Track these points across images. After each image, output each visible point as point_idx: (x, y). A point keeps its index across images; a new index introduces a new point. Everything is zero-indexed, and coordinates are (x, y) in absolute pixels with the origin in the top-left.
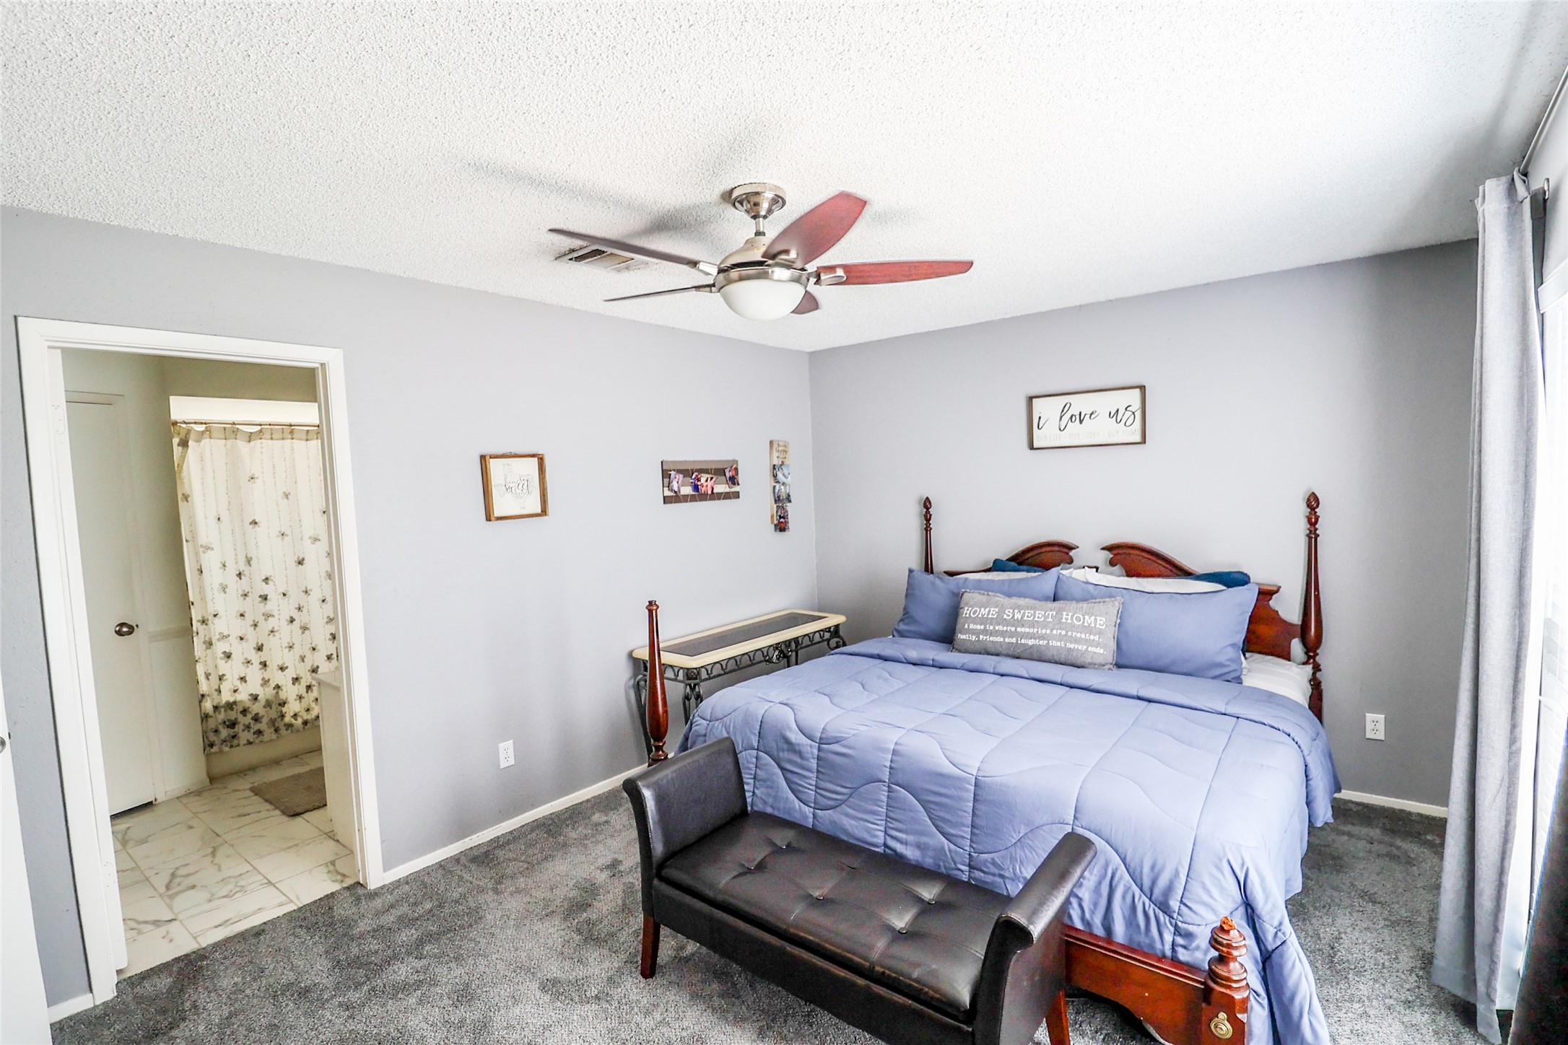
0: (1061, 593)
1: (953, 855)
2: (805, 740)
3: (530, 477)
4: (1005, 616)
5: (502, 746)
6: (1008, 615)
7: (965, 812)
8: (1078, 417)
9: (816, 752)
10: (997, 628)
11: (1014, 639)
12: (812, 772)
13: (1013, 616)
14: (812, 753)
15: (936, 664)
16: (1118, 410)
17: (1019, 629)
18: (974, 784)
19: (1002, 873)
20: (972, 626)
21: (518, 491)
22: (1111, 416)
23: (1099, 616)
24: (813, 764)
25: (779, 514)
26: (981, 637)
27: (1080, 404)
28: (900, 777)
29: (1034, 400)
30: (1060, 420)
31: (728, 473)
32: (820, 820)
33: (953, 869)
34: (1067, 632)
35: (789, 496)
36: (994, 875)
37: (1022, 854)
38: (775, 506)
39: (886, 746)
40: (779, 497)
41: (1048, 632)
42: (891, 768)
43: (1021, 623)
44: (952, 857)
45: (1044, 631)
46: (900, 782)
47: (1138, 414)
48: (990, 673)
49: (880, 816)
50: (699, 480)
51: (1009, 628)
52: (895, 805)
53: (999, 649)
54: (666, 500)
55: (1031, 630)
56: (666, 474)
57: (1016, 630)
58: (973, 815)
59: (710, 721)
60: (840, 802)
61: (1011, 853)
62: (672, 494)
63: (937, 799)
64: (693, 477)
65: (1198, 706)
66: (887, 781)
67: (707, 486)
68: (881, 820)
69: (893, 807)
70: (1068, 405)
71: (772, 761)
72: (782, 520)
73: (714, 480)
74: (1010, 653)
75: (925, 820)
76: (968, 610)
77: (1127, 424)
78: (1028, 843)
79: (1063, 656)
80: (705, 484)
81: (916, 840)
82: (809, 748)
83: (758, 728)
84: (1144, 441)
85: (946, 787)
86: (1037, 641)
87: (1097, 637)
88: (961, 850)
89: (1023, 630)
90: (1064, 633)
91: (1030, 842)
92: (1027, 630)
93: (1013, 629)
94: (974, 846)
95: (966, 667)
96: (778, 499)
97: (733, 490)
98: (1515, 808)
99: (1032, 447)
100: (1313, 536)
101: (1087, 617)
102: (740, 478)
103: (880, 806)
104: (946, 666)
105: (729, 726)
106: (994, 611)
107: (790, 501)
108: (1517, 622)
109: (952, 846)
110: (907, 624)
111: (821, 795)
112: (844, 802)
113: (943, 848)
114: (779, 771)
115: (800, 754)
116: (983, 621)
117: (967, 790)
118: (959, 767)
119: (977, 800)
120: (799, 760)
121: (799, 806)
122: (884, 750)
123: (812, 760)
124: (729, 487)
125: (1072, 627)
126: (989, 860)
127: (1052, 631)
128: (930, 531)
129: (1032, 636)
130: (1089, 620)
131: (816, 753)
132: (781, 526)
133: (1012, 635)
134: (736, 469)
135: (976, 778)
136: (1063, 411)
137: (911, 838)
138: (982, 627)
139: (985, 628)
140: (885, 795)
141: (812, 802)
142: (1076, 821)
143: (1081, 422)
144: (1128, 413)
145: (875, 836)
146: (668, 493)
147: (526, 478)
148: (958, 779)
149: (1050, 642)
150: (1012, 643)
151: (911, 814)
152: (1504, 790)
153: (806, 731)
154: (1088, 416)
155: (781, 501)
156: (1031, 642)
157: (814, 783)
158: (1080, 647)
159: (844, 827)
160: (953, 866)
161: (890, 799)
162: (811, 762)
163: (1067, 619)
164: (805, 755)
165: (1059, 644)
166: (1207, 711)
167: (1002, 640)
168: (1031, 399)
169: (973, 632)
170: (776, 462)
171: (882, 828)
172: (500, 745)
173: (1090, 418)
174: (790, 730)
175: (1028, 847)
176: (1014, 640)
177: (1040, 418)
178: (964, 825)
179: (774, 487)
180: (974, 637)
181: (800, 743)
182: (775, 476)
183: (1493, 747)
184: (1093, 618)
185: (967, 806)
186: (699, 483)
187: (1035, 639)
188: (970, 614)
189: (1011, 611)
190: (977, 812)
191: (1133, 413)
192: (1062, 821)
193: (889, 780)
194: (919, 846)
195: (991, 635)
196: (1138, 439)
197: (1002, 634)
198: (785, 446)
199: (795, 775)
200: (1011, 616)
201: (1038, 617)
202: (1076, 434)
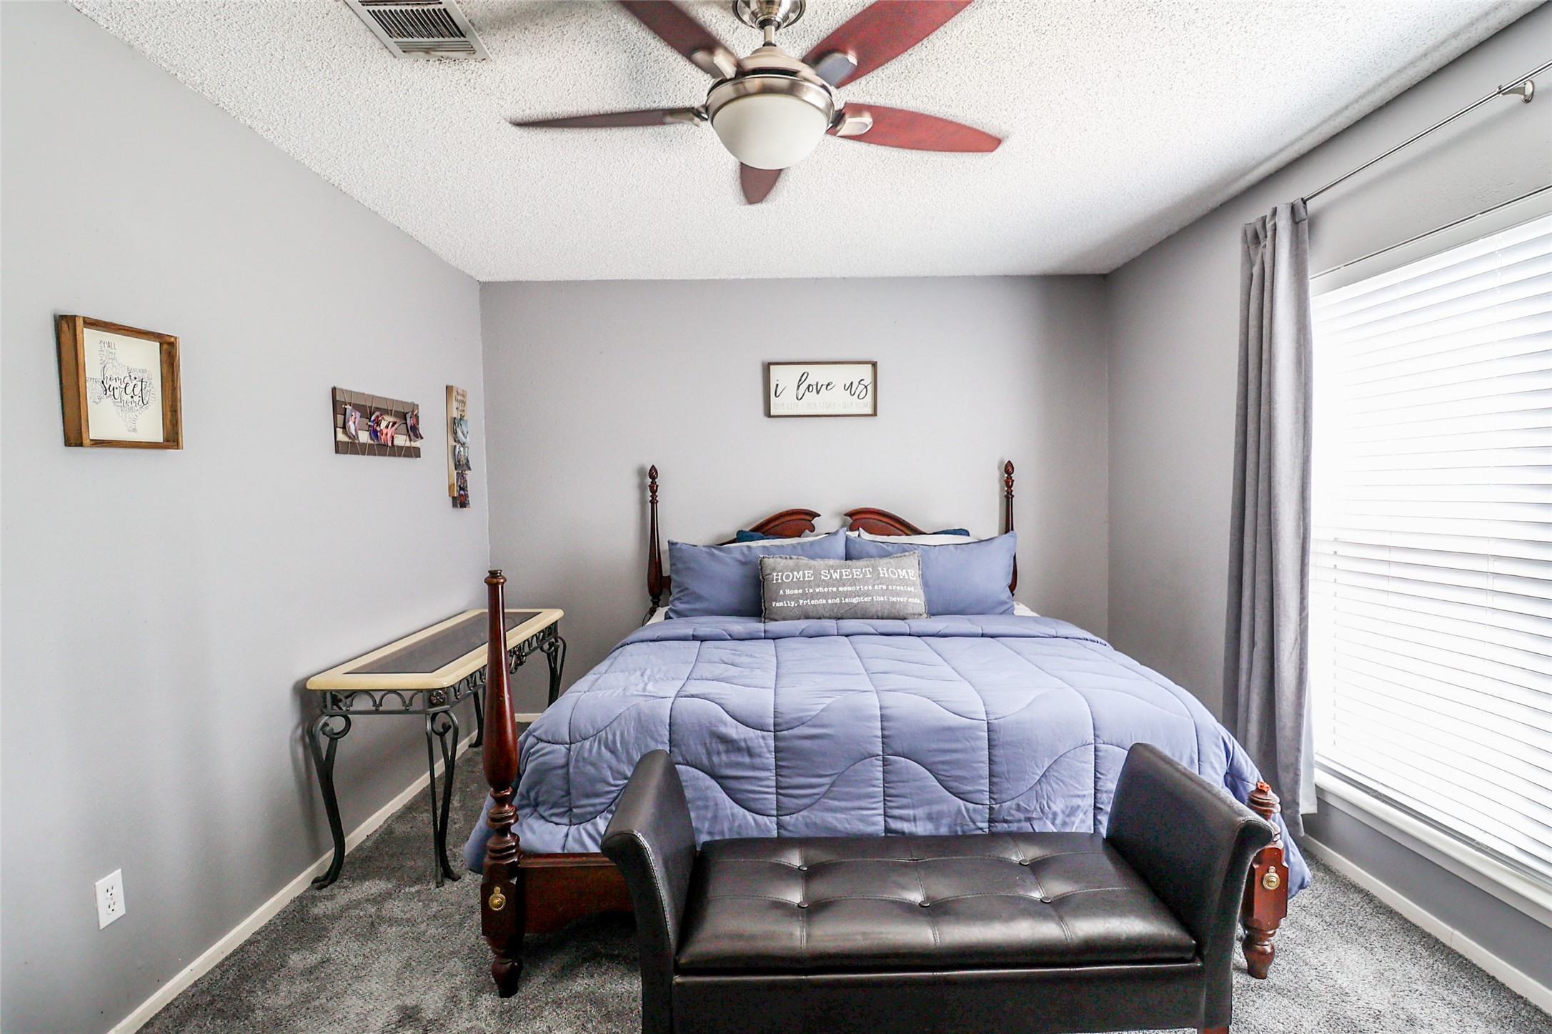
0: (853, 552)
1: (973, 815)
2: (751, 733)
3: (146, 375)
4: (823, 577)
5: (101, 884)
6: (825, 575)
7: (981, 762)
8: (815, 387)
9: (771, 743)
10: (817, 590)
11: (838, 599)
12: (769, 770)
13: (831, 577)
14: (767, 746)
15: (768, 635)
16: (852, 383)
17: (841, 589)
18: (986, 730)
19: (1029, 815)
20: (788, 592)
21: (125, 397)
22: (846, 388)
23: (910, 569)
24: (770, 759)
25: (459, 483)
26: (801, 602)
27: (817, 375)
28: (898, 745)
29: (771, 367)
30: (798, 388)
31: (408, 419)
32: (790, 828)
33: (973, 830)
34: (888, 586)
35: (468, 461)
36: (1019, 821)
37: (1049, 789)
38: (455, 472)
39: (872, 712)
40: (459, 461)
41: (870, 588)
42: (883, 737)
43: (841, 582)
44: (970, 818)
45: (866, 588)
46: (900, 750)
47: (870, 388)
48: (834, 635)
49: (876, 797)
50: (379, 425)
51: (830, 589)
52: (895, 779)
53: (821, 611)
54: (340, 448)
55: (853, 588)
56: (338, 406)
57: (838, 590)
58: (990, 764)
59: (571, 743)
60: (817, 797)
61: (1036, 791)
62: (346, 439)
63: (947, 757)
64: (372, 419)
65: (1035, 634)
66: (881, 753)
67: (387, 434)
68: (878, 802)
69: (893, 782)
70: (806, 375)
71: (700, 772)
72: (462, 492)
73: (396, 426)
74: (833, 614)
75: (935, 786)
76: (777, 575)
77: (860, 397)
78: (1053, 775)
79: (886, 610)
80: (385, 432)
81: (927, 811)
82: (761, 740)
83: (667, 733)
84: (875, 414)
85: (957, 740)
86: (862, 598)
87: (913, 588)
88: (981, 806)
89: (845, 589)
90: (884, 587)
91: (1056, 774)
92: (849, 589)
93: (835, 589)
94: (995, 796)
95: (805, 633)
96: (458, 465)
97: (414, 444)
98: (1307, 658)
99: (768, 413)
100: (1008, 498)
101: (899, 570)
102: (422, 429)
103: (874, 786)
104: (784, 635)
105: (614, 742)
106: (808, 573)
107: (470, 469)
108: (1301, 523)
109: (971, 806)
110: (687, 602)
111: (785, 795)
112: (824, 795)
113: (959, 811)
114: (713, 783)
115: (750, 752)
116: (800, 584)
117: (979, 738)
118: (966, 716)
119: (994, 746)
120: (747, 760)
121: (755, 820)
122: (871, 718)
123: (768, 755)
124: (410, 440)
125: (890, 581)
126: (1014, 806)
127: (873, 586)
128: (657, 503)
129: (856, 594)
130: (903, 573)
131: (773, 745)
132: (460, 500)
133: (834, 595)
134: (417, 417)
135: (988, 723)
136: (800, 380)
137: (920, 812)
138: (801, 591)
139: (804, 591)
140: (879, 771)
141: (773, 809)
142: (1097, 738)
143: (818, 392)
144: (861, 387)
145: (874, 824)
146: (342, 437)
147: (139, 375)
148: (970, 728)
149: (874, 597)
150: (836, 603)
151: (917, 783)
152: (1298, 646)
153: (750, 721)
154: (824, 387)
155: (461, 466)
156: (855, 601)
157: (774, 783)
158: (902, 600)
159: (828, 825)
160: (972, 826)
161: (886, 773)
162: (767, 758)
163: (884, 574)
164: (757, 751)
165: (882, 599)
166: (1042, 637)
167: (824, 601)
168: (767, 368)
169: (791, 598)
170: (455, 414)
171: (881, 811)
172: (96, 884)
173: (827, 388)
174: (725, 724)
175: (1055, 779)
176: (838, 601)
177: (777, 385)
178: (982, 778)
179: (455, 446)
180: (793, 603)
181: (747, 736)
182: (455, 433)
183: (1289, 617)
184: (904, 571)
185: (982, 755)
186: (378, 429)
187: (859, 597)
188: (782, 579)
189: (827, 572)
190: (993, 758)
191: (866, 387)
192: (1084, 743)
193: (883, 751)
194: (930, 817)
195: (812, 598)
196: (870, 411)
197: (825, 596)
198: (463, 396)
199: (742, 781)
200: (829, 577)
201: (857, 575)
202: (812, 403)
